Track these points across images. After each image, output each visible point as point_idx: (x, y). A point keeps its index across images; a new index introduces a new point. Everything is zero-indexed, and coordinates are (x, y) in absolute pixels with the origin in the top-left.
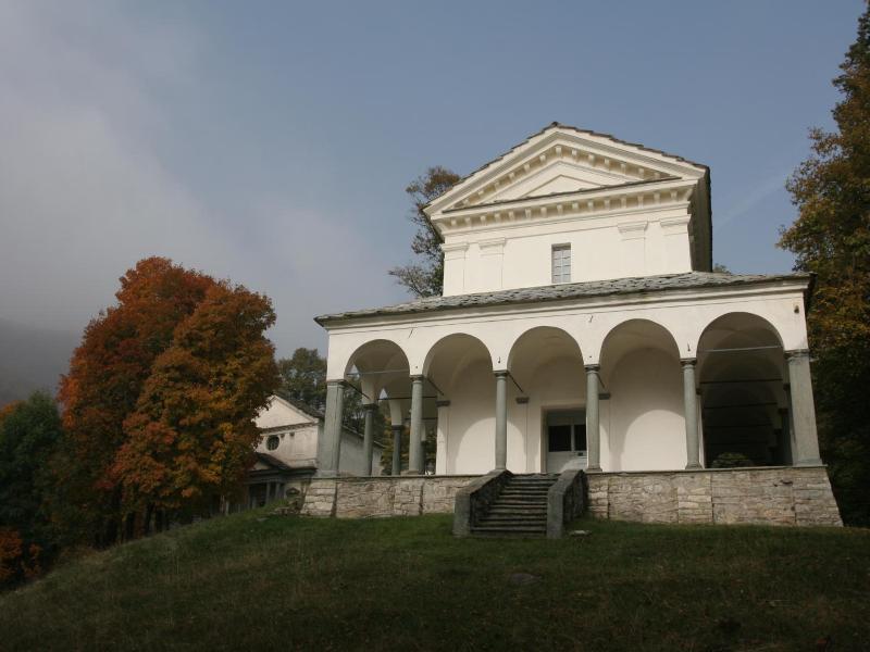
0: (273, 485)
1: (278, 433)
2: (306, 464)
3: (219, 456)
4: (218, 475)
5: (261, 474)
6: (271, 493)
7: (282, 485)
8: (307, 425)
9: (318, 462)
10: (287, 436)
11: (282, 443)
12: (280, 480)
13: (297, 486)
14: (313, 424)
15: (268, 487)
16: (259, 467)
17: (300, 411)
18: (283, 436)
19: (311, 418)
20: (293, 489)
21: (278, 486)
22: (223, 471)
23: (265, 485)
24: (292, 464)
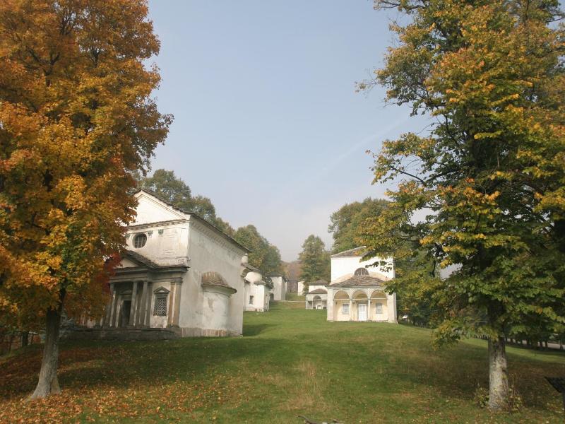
0: (140, 284)
1: (146, 231)
2: (176, 262)
3: (57, 237)
4: (53, 272)
5: (127, 272)
6: (138, 292)
7: (150, 284)
8: (178, 222)
9: (188, 261)
10: (155, 234)
11: (150, 240)
12: (149, 280)
13: (167, 285)
14: (184, 221)
15: (135, 286)
16: (126, 264)
17: (171, 208)
18: (150, 233)
19: (182, 214)
20: (163, 289)
21: (145, 286)
22: (63, 265)
23: (133, 283)
24: (160, 263)
